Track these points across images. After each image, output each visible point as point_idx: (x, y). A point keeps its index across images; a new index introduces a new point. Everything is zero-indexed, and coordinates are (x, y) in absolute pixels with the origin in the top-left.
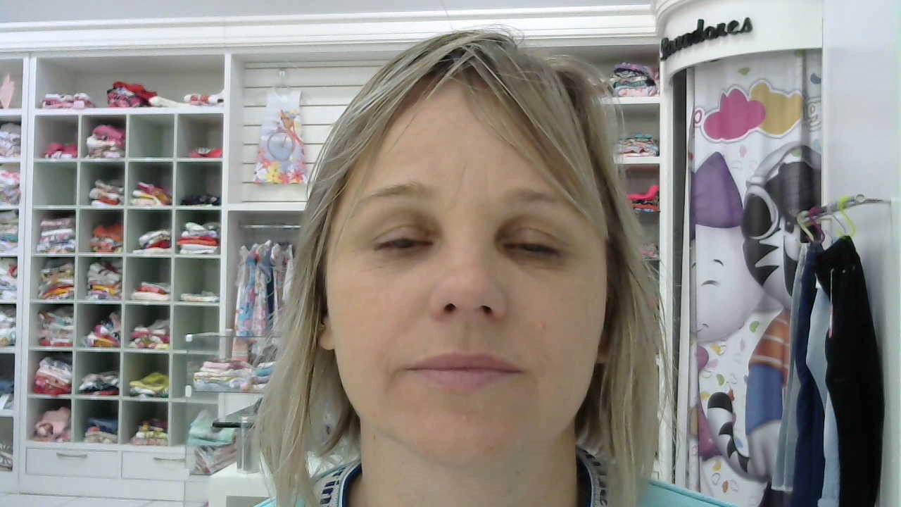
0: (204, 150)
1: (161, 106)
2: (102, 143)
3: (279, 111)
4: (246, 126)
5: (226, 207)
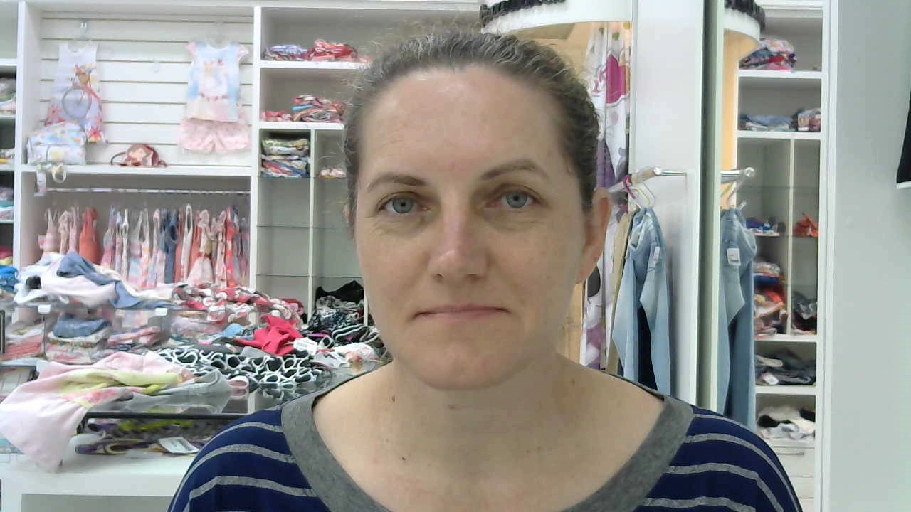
3: (74, 65)
4: (42, 80)
5: (19, 168)
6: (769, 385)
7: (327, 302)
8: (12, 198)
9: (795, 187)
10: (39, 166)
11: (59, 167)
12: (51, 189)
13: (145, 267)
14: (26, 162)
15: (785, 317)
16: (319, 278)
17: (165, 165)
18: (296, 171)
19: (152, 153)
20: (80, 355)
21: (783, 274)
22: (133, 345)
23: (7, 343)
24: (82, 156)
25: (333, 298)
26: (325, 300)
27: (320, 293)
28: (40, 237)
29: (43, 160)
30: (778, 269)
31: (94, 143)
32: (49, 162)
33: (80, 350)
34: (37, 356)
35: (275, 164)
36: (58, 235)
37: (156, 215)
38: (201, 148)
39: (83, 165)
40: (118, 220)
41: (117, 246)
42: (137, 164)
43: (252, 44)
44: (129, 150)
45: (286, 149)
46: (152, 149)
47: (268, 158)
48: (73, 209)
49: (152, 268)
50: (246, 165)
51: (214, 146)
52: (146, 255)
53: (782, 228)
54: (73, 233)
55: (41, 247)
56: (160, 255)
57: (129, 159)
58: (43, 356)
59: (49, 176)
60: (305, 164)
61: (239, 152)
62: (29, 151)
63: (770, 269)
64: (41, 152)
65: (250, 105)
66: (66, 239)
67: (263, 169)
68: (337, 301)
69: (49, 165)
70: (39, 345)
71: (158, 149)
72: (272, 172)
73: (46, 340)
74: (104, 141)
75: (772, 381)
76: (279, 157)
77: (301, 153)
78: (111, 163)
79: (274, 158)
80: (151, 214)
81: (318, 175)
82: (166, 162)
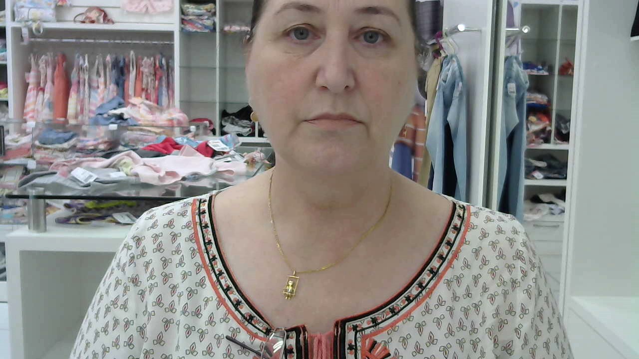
5: (9, 25)
6: (536, 179)
7: (230, 120)
8: (5, 46)
9: (561, 40)
10: (23, 23)
11: (37, 23)
12: (33, 39)
13: (102, 96)
14: (14, 20)
15: (550, 132)
16: (224, 104)
17: (113, 23)
18: (206, 27)
19: (103, 14)
20: (57, 157)
21: (550, 102)
22: (94, 150)
23: (6, 148)
24: (53, 16)
25: (234, 117)
26: (229, 118)
27: (224, 114)
28: (26, 74)
29: (26, 18)
30: (546, 98)
31: (61, 6)
32: (31, 20)
33: (56, 153)
34: (29, 157)
35: (190, 22)
36: (38, 72)
37: (108, 58)
38: (137, 10)
39: (53, 22)
40: (81, 62)
41: (81, 81)
42: (93, 22)
44: (87, 11)
45: (199, 11)
46: (103, 11)
47: (186, 18)
48: (48, 53)
49: (107, 96)
50: (171, 23)
51: (147, 8)
52: (102, 87)
53: (551, 69)
54: (49, 71)
55: (27, 81)
56: (112, 87)
57: (87, 18)
58: (32, 157)
59: (30, 30)
60: (213, 22)
61: (164, 13)
62: (16, 13)
63: (541, 98)
64: (25, 13)
66: (45, 75)
67: (183, 26)
68: (237, 119)
69: (30, 22)
70: (29, 150)
71: (108, 11)
72: (189, 28)
73: (33, 146)
74: (69, 5)
75: (538, 176)
76: (194, 17)
77: (210, 14)
78: (75, 21)
79: (191, 17)
80: (104, 58)
81: (222, 30)
82: (114, 19)
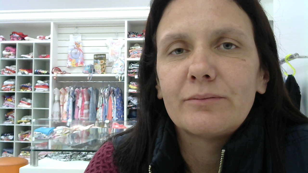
0: (44, 55)
1: (29, 40)
2: (8, 53)
4: (59, 47)
5: (51, 76)
43: (124, 33)
65: (124, 53)
67: (128, 75)
